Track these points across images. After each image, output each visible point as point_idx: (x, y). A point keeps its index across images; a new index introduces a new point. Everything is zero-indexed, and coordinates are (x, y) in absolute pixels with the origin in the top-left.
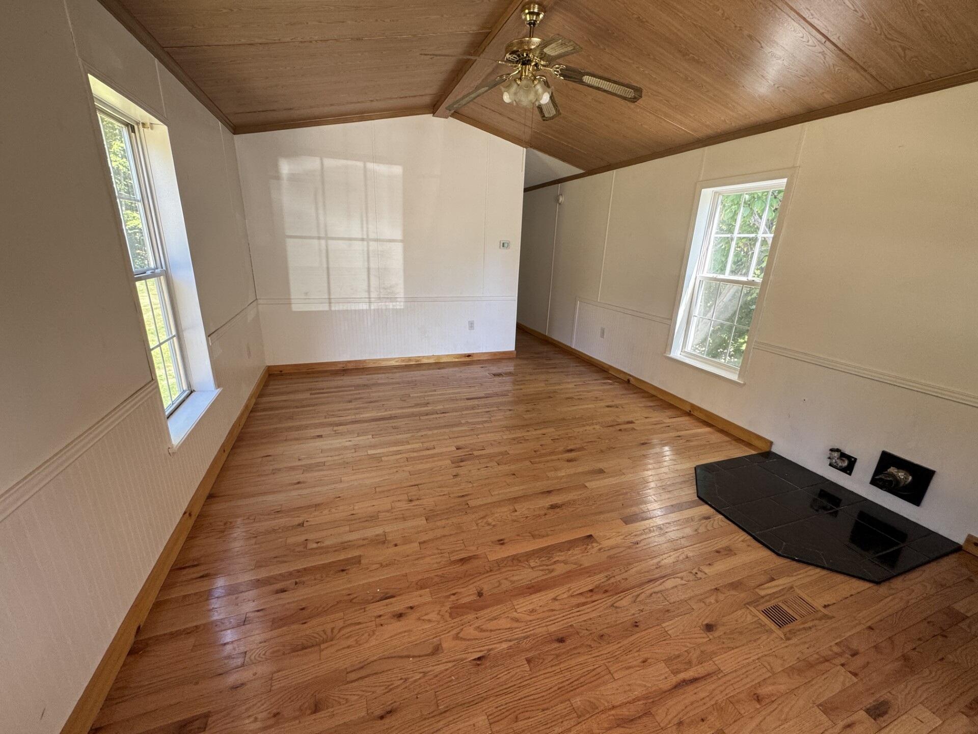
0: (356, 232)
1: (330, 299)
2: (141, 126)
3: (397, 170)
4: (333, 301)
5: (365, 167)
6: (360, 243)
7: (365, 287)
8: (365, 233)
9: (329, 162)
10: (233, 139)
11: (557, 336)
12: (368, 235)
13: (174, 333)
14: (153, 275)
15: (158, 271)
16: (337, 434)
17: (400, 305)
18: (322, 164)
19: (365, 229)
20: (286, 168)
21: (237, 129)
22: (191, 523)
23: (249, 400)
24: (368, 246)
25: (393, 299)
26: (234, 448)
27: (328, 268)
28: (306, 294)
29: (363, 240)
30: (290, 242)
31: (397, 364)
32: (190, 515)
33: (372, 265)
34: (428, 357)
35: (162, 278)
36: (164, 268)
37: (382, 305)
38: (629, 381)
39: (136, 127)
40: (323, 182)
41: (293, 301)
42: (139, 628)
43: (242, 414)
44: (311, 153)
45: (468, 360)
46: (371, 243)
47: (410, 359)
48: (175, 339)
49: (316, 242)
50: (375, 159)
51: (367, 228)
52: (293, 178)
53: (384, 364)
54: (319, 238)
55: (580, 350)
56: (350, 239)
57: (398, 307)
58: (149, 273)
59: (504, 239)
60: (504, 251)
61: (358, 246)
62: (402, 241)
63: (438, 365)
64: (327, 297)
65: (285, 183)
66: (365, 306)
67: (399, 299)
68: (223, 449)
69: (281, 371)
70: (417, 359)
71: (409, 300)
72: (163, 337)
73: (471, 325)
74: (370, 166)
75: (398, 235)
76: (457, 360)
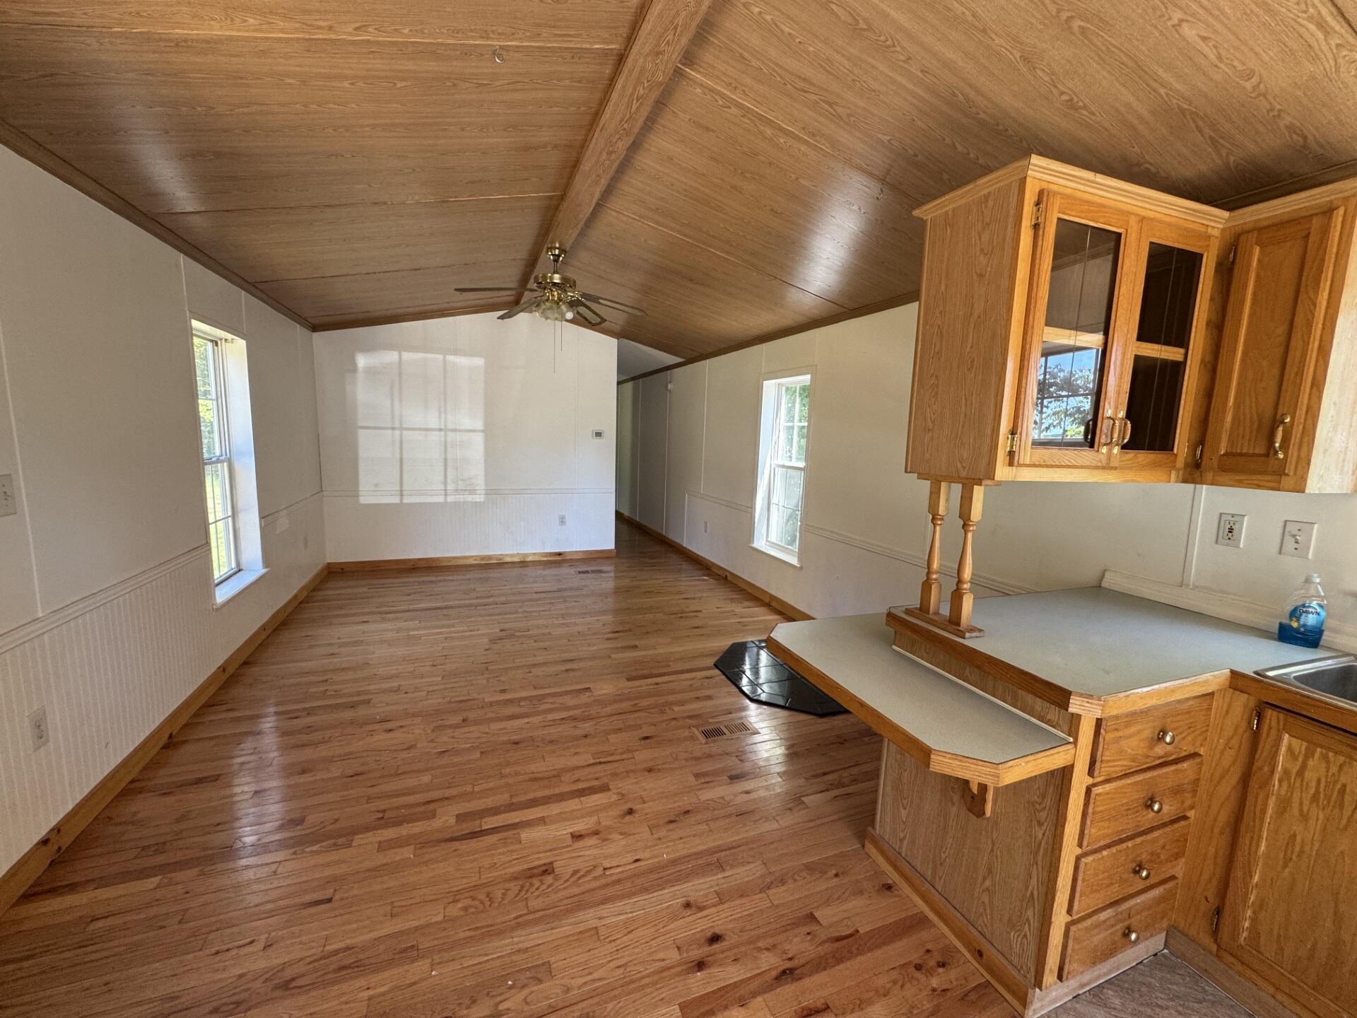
0: (433, 421)
1: (401, 491)
2: (223, 341)
3: (479, 361)
4: (404, 493)
5: (445, 360)
6: (437, 433)
7: (441, 478)
8: (443, 423)
9: (406, 356)
10: (311, 337)
11: (672, 536)
12: (445, 426)
13: (230, 514)
14: (218, 461)
15: (223, 458)
16: (384, 620)
17: (479, 498)
18: (400, 358)
19: (443, 420)
20: (362, 361)
21: (315, 328)
22: (224, 677)
23: (301, 590)
24: (446, 436)
25: (472, 492)
26: (275, 630)
27: (401, 460)
28: (376, 485)
29: (440, 430)
30: (362, 433)
31: (475, 562)
32: (224, 670)
33: (449, 456)
34: (512, 556)
35: (225, 464)
36: (228, 456)
37: (460, 498)
38: (726, 577)
39: (219, 342)
40: (400, 375)
41: (361, 493)
42: (171, 735)
43: (290, 602)
44: (390, 347)
45: (558, 560)
46: (449, 433)
47: (490, 557)
48: (230, 519)
49: (390, 432)
50: (455, 352)
51: (446, 418)
52: (371, 371)
53: (461, 562)
54: (393, 429)
55: (690, 548)
56: (427, 430)
57: (478, 500)
58: (214, 459)
59: (598, 429)
60: (598, 440)
61: (435, 436)
62: (483, 431)
63: (523, 564)
64: (399, 489)
65: (360, 376)
66: (441, 499)
67: (478, 492)
68: (263, 628)
69: (342, 569)
70: (499, 557)
71: (489, 492)
72: (220, 515)
73: (562, 521)
74: (451, 358)
75: (479, 424)
76: (545, 559)
